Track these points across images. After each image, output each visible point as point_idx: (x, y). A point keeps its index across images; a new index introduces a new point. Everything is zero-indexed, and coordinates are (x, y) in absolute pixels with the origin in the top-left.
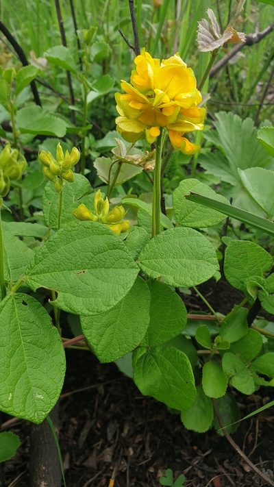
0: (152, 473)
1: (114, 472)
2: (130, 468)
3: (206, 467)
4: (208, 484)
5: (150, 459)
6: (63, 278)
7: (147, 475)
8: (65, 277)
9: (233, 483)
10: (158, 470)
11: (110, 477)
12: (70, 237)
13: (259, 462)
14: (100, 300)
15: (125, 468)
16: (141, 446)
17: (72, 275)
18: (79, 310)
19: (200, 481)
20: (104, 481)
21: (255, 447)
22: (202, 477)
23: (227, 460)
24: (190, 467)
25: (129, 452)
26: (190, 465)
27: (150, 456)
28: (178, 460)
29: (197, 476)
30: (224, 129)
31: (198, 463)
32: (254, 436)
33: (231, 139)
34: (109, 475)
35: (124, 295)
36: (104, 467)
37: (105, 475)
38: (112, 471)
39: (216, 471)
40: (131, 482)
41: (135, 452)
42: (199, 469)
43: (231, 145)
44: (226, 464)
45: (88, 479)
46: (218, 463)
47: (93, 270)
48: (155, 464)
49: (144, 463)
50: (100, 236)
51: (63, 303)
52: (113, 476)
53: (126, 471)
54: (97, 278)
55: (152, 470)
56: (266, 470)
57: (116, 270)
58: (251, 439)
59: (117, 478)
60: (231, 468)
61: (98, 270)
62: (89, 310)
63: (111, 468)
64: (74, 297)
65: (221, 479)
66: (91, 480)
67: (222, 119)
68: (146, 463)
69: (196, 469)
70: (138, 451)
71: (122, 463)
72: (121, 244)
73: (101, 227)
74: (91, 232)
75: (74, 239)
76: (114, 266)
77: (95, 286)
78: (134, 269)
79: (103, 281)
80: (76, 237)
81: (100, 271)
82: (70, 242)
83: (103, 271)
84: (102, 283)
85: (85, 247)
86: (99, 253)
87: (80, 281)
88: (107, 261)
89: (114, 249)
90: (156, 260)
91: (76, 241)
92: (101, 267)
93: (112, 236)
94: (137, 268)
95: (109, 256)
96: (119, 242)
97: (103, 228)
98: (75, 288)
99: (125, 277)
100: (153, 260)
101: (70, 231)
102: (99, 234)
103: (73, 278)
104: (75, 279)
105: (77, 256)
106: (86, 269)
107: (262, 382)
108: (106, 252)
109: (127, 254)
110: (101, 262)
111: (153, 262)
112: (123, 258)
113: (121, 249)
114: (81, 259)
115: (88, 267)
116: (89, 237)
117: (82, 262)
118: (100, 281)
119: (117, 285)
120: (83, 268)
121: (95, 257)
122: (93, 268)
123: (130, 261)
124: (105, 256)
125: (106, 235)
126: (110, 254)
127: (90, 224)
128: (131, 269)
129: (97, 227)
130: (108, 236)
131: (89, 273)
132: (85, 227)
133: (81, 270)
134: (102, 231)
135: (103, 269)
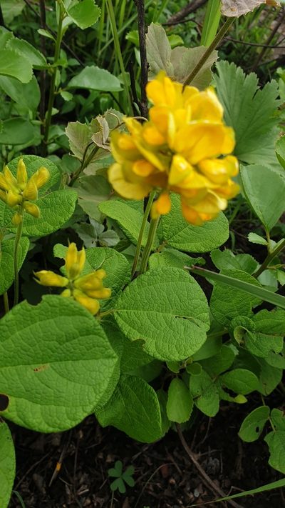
0: (101, 459)
1: (62, 456)
2: (79, 451)
3: (155, 454)
4: (156, 471)
5: (100, 443)
6: (17, 377)
7: (96, 460)
8: (19, 375)
9: (180, 471)
10: (107, 455)
11: (58, 461)
12: (29, 318)
13: (208, 451)
14: (64, 408)
15: (73, 452)
16: (92, 429)
17: (29, 372)
18: (36, 424)
19: (148, 468)
20: (50, 464)
21: (206, 437)
22: (150, 464)
23: (177, 448)
24: (139, 454)
25: (79, 436)
26: (139, 452)
27: (100, 440)
28: (128, 446)
29: (146, 463)
30: (224, 84)
31: (147, 450)
32: (206, 426)
33: (229, 98)
34: (56, 458)
35: (95, 403)
36: (52, 450)
37: (51, 458)
38: (60, 453)
39: (165, 459)
40: (78, 466)
41: (84, 435)
42: (148, 456)
43: (228, 103)
44: (175, 453)
45: (35, 462)
46: (167, 452)
47: (57, 364)
48: (104, 448)
49: (93, 446)
50: (70, 318)
51: (15, 413)
52: (61, 459)
53: (74, 454)
54: (62, 376)
55: (101, 456)
56: (213, 459)
57: (87, 361)
58: (203, 428)
59: (64, 461)
60: (179, 457)
61: (63, 364)
62: (48, 424)
63: (59, 451)
64: (29, 404)
65: (169, 468)
66: (37, 463)
67: (223, 71)
68: (95, 447)
69: (146, 456)
70: (88, 434)
71: (71, 445)
72: (97, 328)
73: (72, 306)
74: (58, 312)
75: (33, 322)
76: (85, 357)
77: (58, 388)
78: (110, 360)
79: (69, 380)
80: (36, 318)
81: (66, 366)
82: (29, 325)
83: (70, 365)
84: (67, 383)
85: (49, 333)
86: (67, 341)
87: (39, 381)
88: (76, 351)
89: (87, 335)
90: (136, 311)
91: (37, 324)
92: (68, 360)
93: (85, 318)
94: (114, 357)
95: (80, 344)
96: (95, 325)
97: (75, 307)
98: (32, 391)
99: (98, 373)
100: (132, 311)
101: (30, 311)
102: (69, 315)
103: (30, 377)
104: (33, 378)
105: (37, 346)
106: (47, 362)
107: (227, 397)
108: (76, 340)
109: (104, 341)
110: (68, 353)
111: (133, 314)
112: (97, 346)
113: (95, 334)
114: (42, 351)
115: (50, 360)
116: (55, 319)
117: (43, 355)
118: (65, 381)
119: (87, 386)
120: (44, 362)
121: (61, 347)
122: (57, 361)
123: (107, 349)
124: (74, 345)
125: (77, 317)
126: (81, 342)
127: (58, 301)
128: (107, 360)
129: (67, 306)
130: (81, 317)
131: (51, 369)
132: (50, 305)
133: (41, 365)
134: (73, 311)
135: (70, 361)
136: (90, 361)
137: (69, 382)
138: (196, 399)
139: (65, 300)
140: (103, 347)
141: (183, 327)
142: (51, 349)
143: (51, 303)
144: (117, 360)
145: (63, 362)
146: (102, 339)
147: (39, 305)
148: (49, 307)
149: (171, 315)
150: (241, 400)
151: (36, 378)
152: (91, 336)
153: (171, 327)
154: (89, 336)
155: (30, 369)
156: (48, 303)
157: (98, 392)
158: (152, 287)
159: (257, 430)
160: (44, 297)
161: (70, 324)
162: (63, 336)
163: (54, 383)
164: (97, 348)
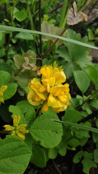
14: (14, 173)
35: (24, 171)
64: (2, 173)
72: (25, 145)
73: (16, 138)
74: (11, 141)
75: (3, 144)
76: (21, 154)
77: (12, 166)
78: (29, 154)
79: (16, 163)
80: (4, 143)
81: (14, 158)
82: (2, 146)
83: (16, 158)
84: (15, 164)
85: (9, 148)
86: (15, 150)
87: (5, 165)
88: (18, 153)
89: (21, 147)
90: (37, 130)
91: (4, 145)
92: (15, 156)
93: (21, 142)
94: (31, 153)
95: (19, 151)
96: (24, 144)
97: (17, 139)
98: (3, 169)
99: (25, 159)
100: (36, 130)
101: (2, 141)
102: (15, 141)
103: (2, 164)
104: (3, 164)
105: (5, 153)
106: (8, 158)
107: (69, 148)
108: (18, 149)
109: (27, 148)
110: (15, 154)
111: (36, 131)
112: (25, 150)
113: (24, 147)
114: (6, 154)
115: (9, 157)
116: (11, 143)
117: (7, 155)
118: (14, 163)
119: (22, 164)
120: (7, 157)
121: (13, 152)
122: (11, 157)
123: (28, 151)
124: (17, 151)
125: (18, 142)
126: (19, 150)
127: (11, 137)
128: (28, 154)
129: (14, 139)
130: (19, 142)
131: (9, 160)
132: (9, 139)
133: (6, 159)
134: (17, 140)
135: (16, 156)
136: (23, 155)
137: (16, 164)
138: (58, 150)
139: (14, 137)
140: (27, 150)
141: (54, 135)
142: (9, 153)
143: (9, 138)
144: (32, 154)
145: (14, 157)
146: (26, 148)
147: (5, 139)
148: (9, 140)
149: (50, 131)
150: (74, 149)
151: (4, 164)
152: (23, 147)
153: (49, 135)
154: (22, 148)
155: (2, 161)
156: (8, 138)
157: (25, 166)
158: (43, 121)
159: (79, 159)
160: (7, 136)
161: (16, 144)
162: (13, 149)
163: (11, 165)
164: (25, 151)
